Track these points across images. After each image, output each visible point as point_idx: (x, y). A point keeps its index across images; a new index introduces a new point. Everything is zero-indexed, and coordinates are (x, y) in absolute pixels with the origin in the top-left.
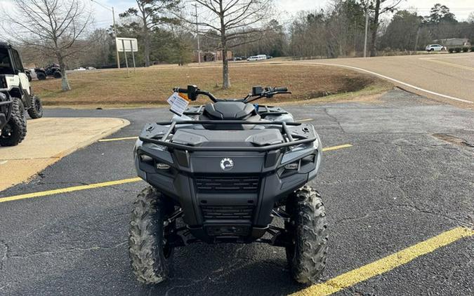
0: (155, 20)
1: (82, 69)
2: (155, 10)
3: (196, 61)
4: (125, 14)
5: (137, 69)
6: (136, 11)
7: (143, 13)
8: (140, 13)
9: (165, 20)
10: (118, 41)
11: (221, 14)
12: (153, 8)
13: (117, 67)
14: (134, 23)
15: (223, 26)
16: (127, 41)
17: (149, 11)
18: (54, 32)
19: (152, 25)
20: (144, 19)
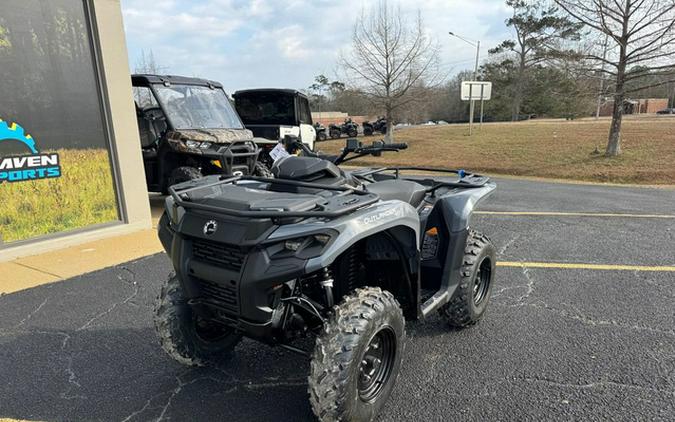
0: (540, 55)
1: (430, 123)
2: (542, 40)
3: (594, 115)
4: (497, 49)
5: (483, 124)
6: (512, 45)
7: (523, 46)
8: (518, 47)
9: (555, 54)
10: (465, 86)
11: (623, 40)
12: (539, 38)
13: (468, 121)
14: (508, 61)
15: (624, 59)
16: (477, 87)
17: (533, 42)
18: (389, 77)
19: (532, 62)
20: (523, 55)
